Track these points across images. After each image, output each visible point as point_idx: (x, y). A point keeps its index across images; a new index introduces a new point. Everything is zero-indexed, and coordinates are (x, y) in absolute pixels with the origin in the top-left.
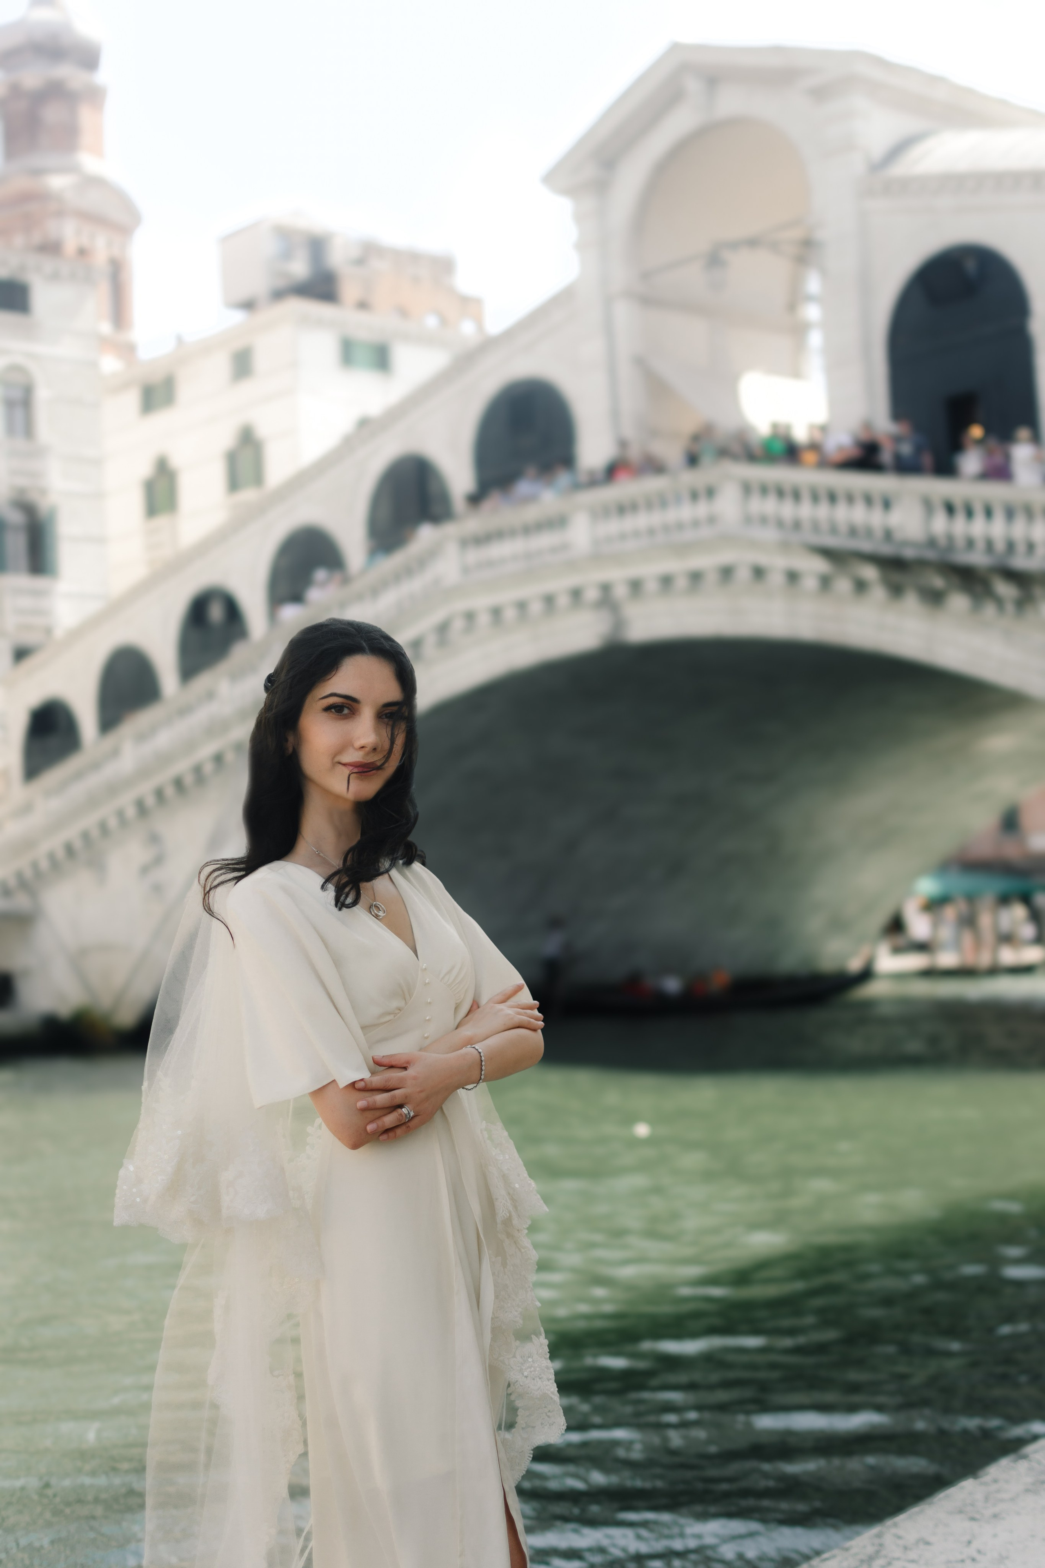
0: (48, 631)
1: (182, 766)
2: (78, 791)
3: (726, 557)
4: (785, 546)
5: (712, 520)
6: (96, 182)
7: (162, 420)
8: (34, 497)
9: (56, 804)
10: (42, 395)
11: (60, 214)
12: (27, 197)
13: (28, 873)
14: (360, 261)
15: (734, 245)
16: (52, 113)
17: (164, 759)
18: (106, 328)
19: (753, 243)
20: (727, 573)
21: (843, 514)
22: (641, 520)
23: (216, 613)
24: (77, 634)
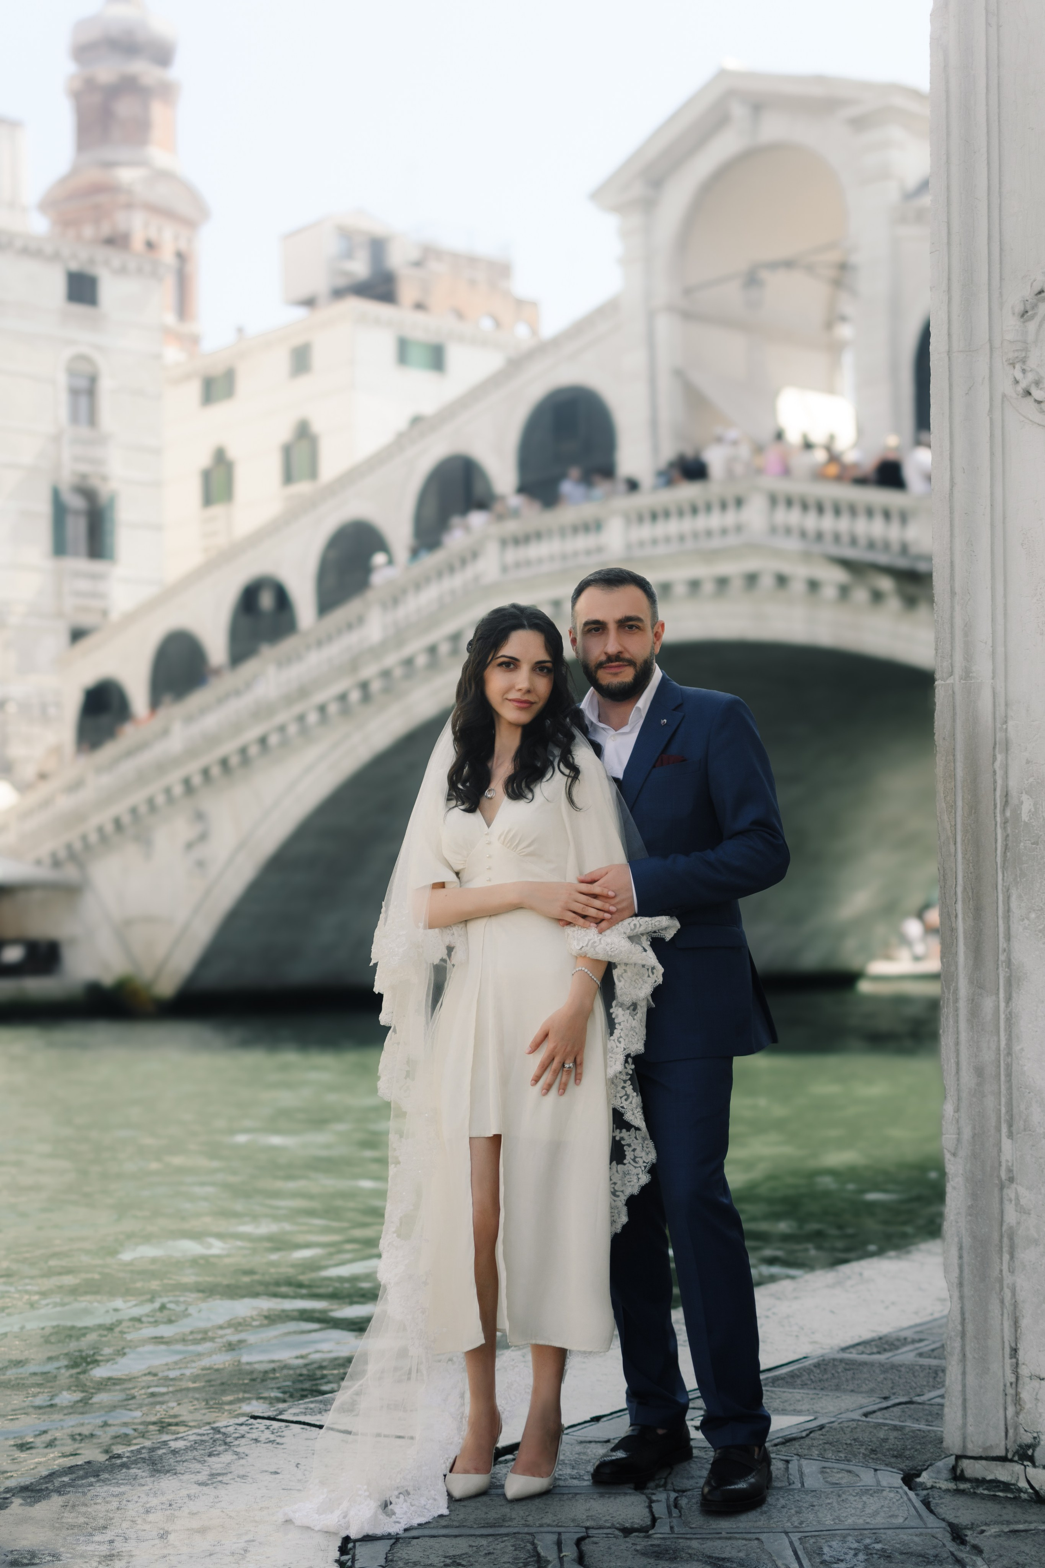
0: (105, 613)
1: (228, 748)
2: (128, 767)
3: (751, 564)
4: (807, 556)
5: (739, 528)
6: (165, 175)
7: (221, 411)
8: (95, 482)
9: (106, 780)
10: (106, 385)
11: (129, 206)
12: (98, 189)
13: (78, 846)
14: (418, 264)
15: (773, 266)
16: (125, 108)
17: (211, 740)
18: (170, 319)
19: (789, 264)
20: (752, 579)
21: (862, 527)
22: (673, 527)
23: (266, 601)
24: (130, 618)
